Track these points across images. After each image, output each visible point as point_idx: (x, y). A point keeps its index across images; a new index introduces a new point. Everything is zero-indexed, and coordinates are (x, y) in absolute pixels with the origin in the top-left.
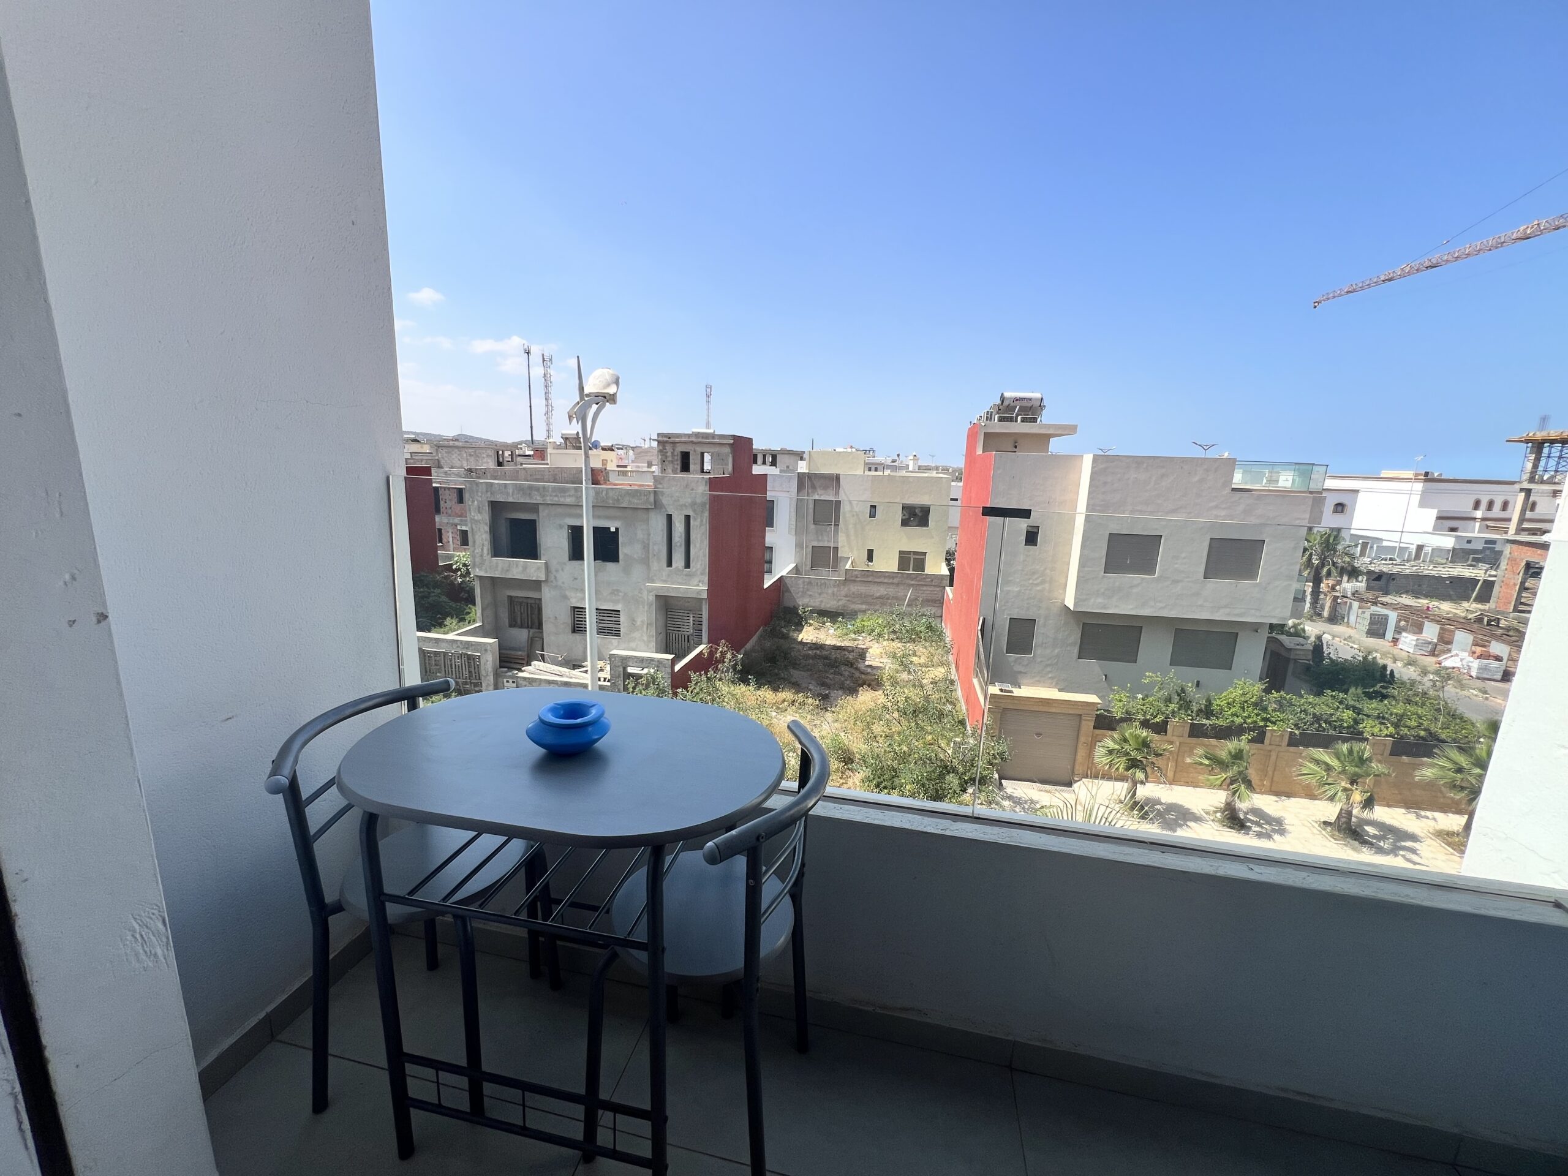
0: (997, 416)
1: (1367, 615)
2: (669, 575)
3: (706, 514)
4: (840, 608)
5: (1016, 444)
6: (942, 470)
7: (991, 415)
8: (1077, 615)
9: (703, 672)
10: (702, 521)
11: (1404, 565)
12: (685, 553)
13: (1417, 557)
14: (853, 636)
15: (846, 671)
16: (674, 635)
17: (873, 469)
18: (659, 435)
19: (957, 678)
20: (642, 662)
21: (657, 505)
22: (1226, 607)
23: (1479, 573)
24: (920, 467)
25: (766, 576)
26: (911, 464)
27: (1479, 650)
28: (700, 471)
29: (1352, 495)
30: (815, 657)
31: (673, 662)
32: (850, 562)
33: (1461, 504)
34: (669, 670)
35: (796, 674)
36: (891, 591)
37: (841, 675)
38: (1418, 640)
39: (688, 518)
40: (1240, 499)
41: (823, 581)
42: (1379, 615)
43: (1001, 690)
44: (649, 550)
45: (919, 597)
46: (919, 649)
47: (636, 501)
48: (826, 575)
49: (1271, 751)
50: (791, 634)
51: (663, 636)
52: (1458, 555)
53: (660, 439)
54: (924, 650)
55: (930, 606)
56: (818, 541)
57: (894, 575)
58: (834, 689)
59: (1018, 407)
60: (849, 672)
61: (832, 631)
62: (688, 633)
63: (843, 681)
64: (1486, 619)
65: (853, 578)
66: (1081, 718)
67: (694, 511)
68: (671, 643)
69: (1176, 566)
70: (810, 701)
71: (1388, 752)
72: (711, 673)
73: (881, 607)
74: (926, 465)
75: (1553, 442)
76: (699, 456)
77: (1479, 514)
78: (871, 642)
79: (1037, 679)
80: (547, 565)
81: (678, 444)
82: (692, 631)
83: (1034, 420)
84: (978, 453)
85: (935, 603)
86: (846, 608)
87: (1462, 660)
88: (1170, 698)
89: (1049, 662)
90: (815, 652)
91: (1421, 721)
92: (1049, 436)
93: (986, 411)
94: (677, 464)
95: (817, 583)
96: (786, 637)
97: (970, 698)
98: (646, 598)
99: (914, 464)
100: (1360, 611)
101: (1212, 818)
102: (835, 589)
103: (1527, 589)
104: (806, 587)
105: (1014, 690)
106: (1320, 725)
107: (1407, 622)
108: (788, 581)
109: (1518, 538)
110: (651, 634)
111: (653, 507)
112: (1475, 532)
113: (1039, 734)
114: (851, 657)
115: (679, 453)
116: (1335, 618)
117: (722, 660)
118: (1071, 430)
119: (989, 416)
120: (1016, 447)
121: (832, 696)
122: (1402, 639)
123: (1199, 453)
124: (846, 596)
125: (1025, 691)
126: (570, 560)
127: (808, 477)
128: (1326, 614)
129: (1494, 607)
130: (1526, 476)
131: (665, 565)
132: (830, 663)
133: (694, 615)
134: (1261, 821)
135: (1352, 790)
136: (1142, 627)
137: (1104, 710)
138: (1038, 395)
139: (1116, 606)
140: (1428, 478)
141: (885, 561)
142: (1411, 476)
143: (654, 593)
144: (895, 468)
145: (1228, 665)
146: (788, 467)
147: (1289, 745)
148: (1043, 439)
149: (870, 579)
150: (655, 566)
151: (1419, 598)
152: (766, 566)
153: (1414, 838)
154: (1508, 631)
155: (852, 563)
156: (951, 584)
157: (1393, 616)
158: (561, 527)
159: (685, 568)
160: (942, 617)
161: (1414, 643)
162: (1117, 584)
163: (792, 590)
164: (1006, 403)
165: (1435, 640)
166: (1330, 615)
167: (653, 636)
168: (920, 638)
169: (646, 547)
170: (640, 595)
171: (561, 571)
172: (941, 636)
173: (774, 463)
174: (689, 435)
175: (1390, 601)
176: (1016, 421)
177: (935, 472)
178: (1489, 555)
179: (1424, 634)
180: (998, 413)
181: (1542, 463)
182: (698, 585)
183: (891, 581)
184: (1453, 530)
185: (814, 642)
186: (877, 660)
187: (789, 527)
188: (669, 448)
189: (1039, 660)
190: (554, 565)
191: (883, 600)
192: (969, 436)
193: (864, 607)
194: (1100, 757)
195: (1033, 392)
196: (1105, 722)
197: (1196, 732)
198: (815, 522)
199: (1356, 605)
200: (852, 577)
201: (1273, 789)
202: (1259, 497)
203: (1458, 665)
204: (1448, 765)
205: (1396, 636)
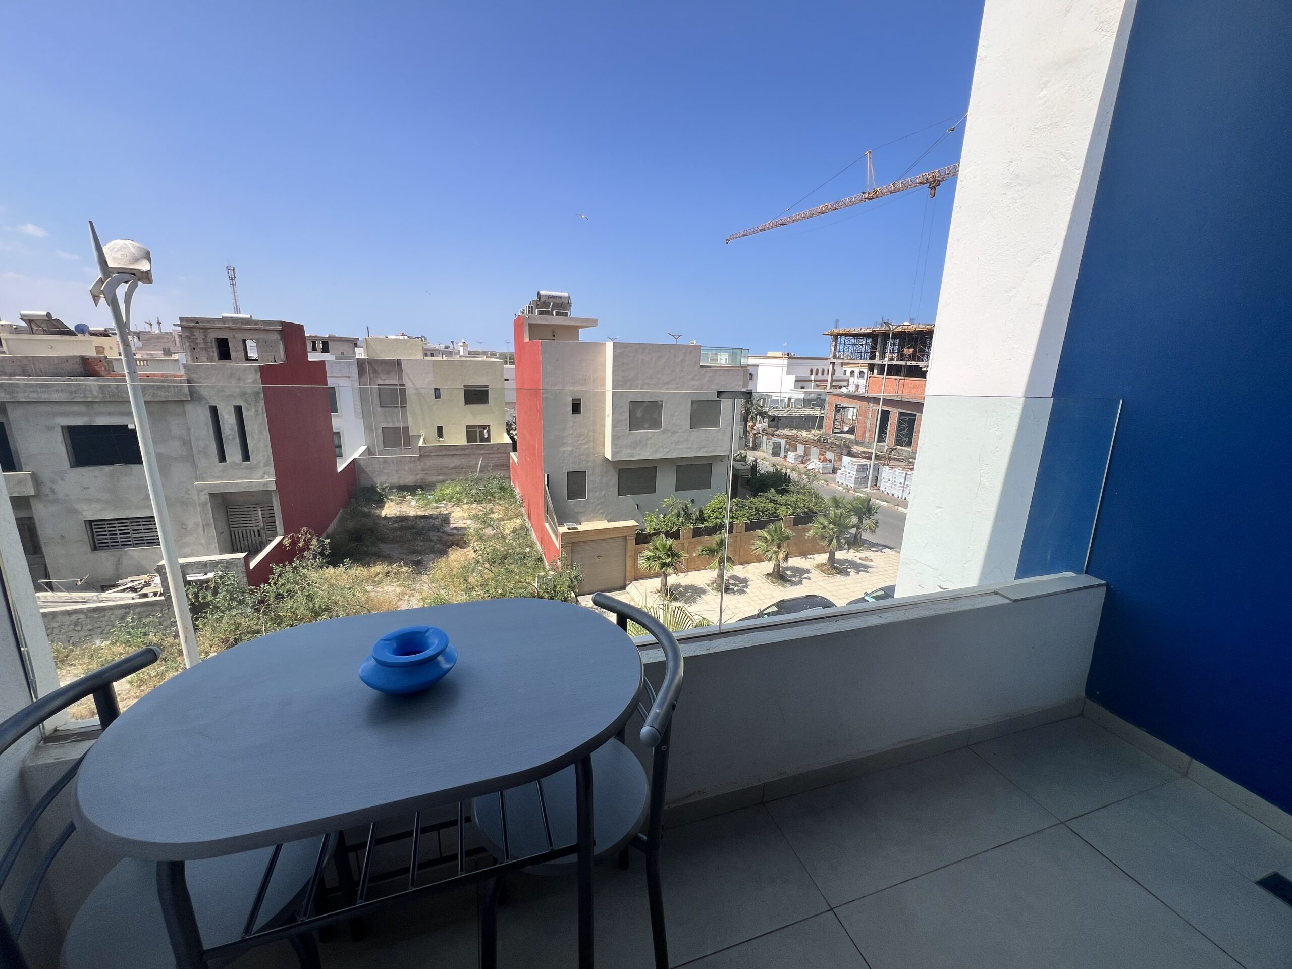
0: (537, 310)
1: (771, 443)
2: (223, 471)
3: (262, 404)
4: (419, 481)
5: (555, 334)
6: (491, 355)
7: (532, 309)
8: (614, 463)
9: (287, 563)
10: (257, 411)
11: (784, 411)
12: (241, 445)
13: (789, 406)
14: (435, 505)
15: (434, 535)
16: (240, 532)
17: (429, 354)
18: (181, 319)
19: (530, 525)
20: (204, 567)
21: (194, 396)
22: (704, 447)
23: (816, 412)
24: (470, 353)
25: (338, 460)
26: (461, 349)
27: (822, 457)
28: (244, 359)
29: (755, 367)
30: (402, 529)
31: (247, 560)
32: (422, 439)
33: (804, 373)
34: (244, 569)
35: (385, 548)
36: (464, 461)
37: (431, 540)
38: (795, 455)
39: (238, 410)
40: (705, 372)
41: (399, 459)
42: (777, 442)
43: (569, 529)
44: (191, 446)
45: (489, 463)
46: (497, 508)
47: (163, 393)
48: (399, 453)
49: (737, 537)
50: (373, 511)
51: (226, 535)
52: (807, 402)
53: (184, 323)
54: (500, 507)
55: (498, 470)
56: (387, 422)
57: (465, 447)
58: (426, 554)
59: (552, 303)
60: (438, 536)
61: (413, 503)
62: (257, 528)
63: (433, 545)
64: (822, 439)
65: (428, 454)
66: (626, 540)
67: (246, 401)
68: (238, 542)
69: (673, 422)
70: (405, 569)
71: (792, 525)
72: (296, 562)
73: (457, 476)
74: (475, 350)
75: (841, 335)
76: (241, 343)
77: (813, 378)
78: (453, 508)
79: (592, 515)
80: (35, 477)
81: (210, 330)
82: (262, 525)
83: (565, 315)
84: (525, 341)
85: (503, 466)
86: (424, 481)
87: (815, 464)
88: (679, 514)
89: (599, 502)
90: (400, 524)
91: (805, 503)
92: (578, 327)
93: (527, 306)
94: (213, 352)
95: (393, 462)
96: (368, 515)
97: (544, 539)
98: (196, 498)
99: (464, 350)
100: (768, 441)
101: (711, 588)
102: (412, 465)
103: (836, 420)
104: (381, 466)
105: (578, 527)
106: (759, 515)
107: (790, 445)
108: (362, 462)
109: (832, 391)
110: (210, 535)
111: (189, 399)
112: (812, 388)
113: (599, 557)
114: (437, 523)
115: (213, 339)
116: (755, 447)
117: (307, 547)
118: (592, 323)
119: (530, 310)
120: (554, 336)
121: (425, 561)
122: (789, 456)
123: (672, 341)
124: (423, 470)
125: (585, 527)
126: (72, 467)
127: (368, 363)
128: (751, 445)
129: (824, 432)
130: (832, 355)
131: (217, 460)
132: (417, 532)
133: (263, 509)
134: (737, 583)
135: (779, 552)
136: (656, 467)
137: (640, 530)
138: (566, 294)
139: (639, 454)
140: (790, 357)
141: (454, 435)
142: (781, 356)
143: (206, 492)
144: (450, 354)
145: (707, 485)
146: (342, 353)
147: (746, 531)
148: (573, 330)
149: (444, 453)
150: (203, 463)
151: (793, 430)
152: (337, 450)
153: (808, 571)
154: (832, 444)
155: (424, 440)
156: (515, 450)
157: (783, 442)
158: (50, 429)
159: (243, 462)
160: (510, 478)
161: (794, 457)
162: (638, 438)
163: (367, 470)
164: (542, 300)
165: (803, 455)
166: (753, 445)
167: (213, 538)
168: (495, 497)
169: (187, 443)
170: (187, 496)
171: (60, 482)
172: (512, 495)
173: (326, 349)
174: (218, 320)
175: (780, 433)
176: (552, 315)
177: (485, 356)
178: (819, 402)
179: (798, 452)
180: (537, 308)
181: (838, 347)
182: (262, 478)
183: (463, 452)
184: (803, 388)
185: (398, 515)
186: (460, 522)
187: (355, 411)
188: (199, 336)
189: (592, 501)
190: (46, 475)
191: (458, 470)
192: (515, 325)
193: (441, 478)
194: (642, 563)
195: (562, 292)
196: (642, 538)
197: (697, 533)
198: (382, 405)
199: (765, 437)
200: (426, 452)
201: (741, 560)
202: (715, 371)
203: (814, 467)
204: (819, 526)
205: (786, 454)
